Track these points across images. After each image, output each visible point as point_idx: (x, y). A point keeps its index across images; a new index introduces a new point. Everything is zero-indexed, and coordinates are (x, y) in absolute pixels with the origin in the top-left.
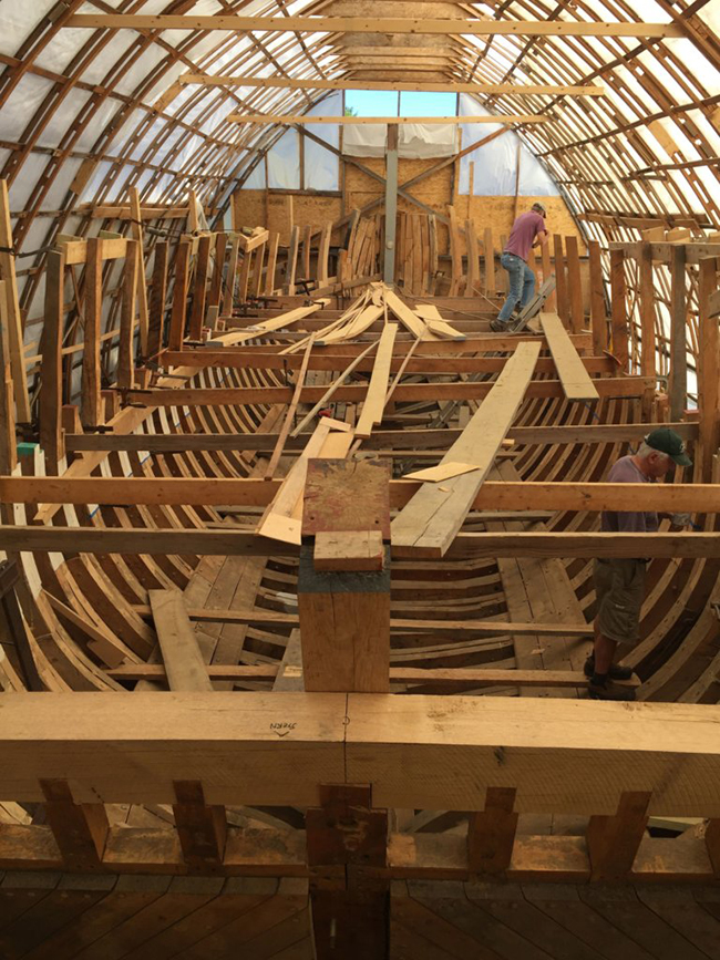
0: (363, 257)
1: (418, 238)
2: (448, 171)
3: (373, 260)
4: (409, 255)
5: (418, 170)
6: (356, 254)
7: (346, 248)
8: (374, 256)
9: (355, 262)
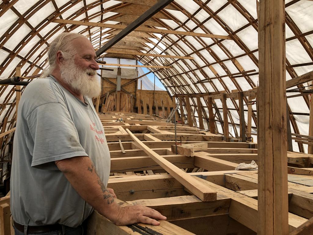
0: (110, 106)
1: (127, 101)
2: (134, 83)
3: (113, 107)
4: (124, 106)
5: (126, 82)
6: (108, 105)
7: (104, 103)
8: (113, 106)
9: (107, 108)
